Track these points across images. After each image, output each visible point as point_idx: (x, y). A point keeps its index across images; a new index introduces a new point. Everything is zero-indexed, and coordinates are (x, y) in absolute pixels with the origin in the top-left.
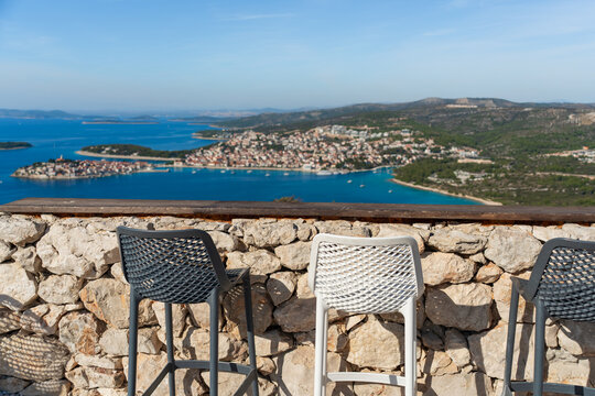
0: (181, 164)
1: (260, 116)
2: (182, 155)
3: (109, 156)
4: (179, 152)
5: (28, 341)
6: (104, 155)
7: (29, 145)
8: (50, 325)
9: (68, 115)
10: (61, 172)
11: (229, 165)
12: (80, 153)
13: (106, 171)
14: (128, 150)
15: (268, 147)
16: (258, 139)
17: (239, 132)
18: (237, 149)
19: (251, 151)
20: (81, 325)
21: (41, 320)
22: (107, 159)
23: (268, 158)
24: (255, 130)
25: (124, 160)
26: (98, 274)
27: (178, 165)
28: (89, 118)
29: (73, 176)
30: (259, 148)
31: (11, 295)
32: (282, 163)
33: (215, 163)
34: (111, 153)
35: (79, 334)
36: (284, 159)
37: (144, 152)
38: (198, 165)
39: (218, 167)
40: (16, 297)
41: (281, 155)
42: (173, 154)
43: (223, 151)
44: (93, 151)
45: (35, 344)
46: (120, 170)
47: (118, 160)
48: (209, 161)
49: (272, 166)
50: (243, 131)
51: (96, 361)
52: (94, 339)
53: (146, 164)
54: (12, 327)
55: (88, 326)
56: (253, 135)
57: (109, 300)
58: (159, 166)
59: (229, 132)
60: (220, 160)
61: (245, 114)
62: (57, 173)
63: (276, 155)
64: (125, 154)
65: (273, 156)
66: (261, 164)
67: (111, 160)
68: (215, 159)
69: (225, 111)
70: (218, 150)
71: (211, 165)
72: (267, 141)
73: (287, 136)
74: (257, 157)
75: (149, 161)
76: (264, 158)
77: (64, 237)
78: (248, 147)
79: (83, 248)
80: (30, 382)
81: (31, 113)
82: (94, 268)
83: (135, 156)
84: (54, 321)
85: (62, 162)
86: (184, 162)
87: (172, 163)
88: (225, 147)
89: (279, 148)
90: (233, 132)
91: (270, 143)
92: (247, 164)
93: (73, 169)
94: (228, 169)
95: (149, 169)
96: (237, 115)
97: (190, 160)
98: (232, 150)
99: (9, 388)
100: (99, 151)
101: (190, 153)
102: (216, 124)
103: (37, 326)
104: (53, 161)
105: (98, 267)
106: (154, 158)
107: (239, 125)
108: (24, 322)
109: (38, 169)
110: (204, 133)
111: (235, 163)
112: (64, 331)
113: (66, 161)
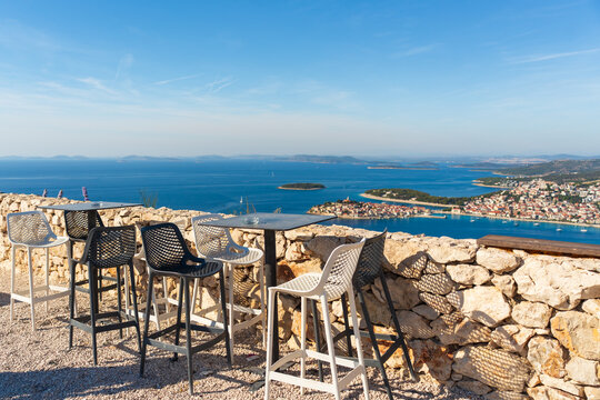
0: (458, 212)
1: (551, 163)
2: (460, 202)
3: (389, 199)
4: (458, 199)
5: (496, 353)
6: (385, 198)
7: (323, 187)
8: (520, 344)
9: (357, 161)
10: (347, 212)
11: (512, 216)
12: (364, 195)
13: (385, 213)
14: (406, 194)
15: (561, 199)
16: (548, 189)
17: (527, 180)
18: (522, 198)
19: (539, 202)
20: (549, 349)
21: (511, 338)
22: (387, 202)
23: (560, 210)
24: (544, 178)
25: (403, 205)
26: (571, 307)
27: (456, 212)
28: (375, 163)
29: (356, 217)
30: (549, 198)
31: (487, 313)
32: (578, 217)
33: (496, 212)
34: (391, 197)
35: (546, 357)
36: (581, 212)
37: (422, 197)
38: (478, 214)
39: (499, 216)
40: (491, 315)
41: (578, 208)
42: (451, 201)
43: (506, 200)
44: (374, 194)
45: (502, 357)
46: (398, 214)
47: (397, 204)
48: (489, 210)
49: (564, 220)
50: (531, 180)
51: (560, 383)
52: (560, 364)
53: (423, 209)
54: (482, 339)
55: (554, 351)
56: (543, 184)
57: (579, 332)
58: (436, 212)
59: (514, 180)
60: (502, 210)
61: (533, 161)
62: (343, 213)
63: (571, 207)
64: (404, 199)
65: (566, 209)
66: (551, 217)
67: (391, 203)
68: (496, 208)
69: (510, 157)
70: (501, 198)
71: (491, 215)
72: (560, 191)
73: (587, 186)
74: (546, 209)
75: (426, 207)
76: (555, 210)
77: (542, 270)
78: (535, 197)
79: (559, 281)
80: (493, 389)
81: (327, 158)
82: (568, 301)
83: (413, 201)
84: (524, 340)
85: (348, 203)
86: (462, 209)
87: (450, 210)
88: (508, 195)
89: (576, 200)
90: (518, 180)
91: (563, 193)
92: (534, 216)
93: (357, 210)
94: (510, 219)
95: (426, 214)
96: (524, 162)
97: (469, 208)
98: (517, 199)
99: (474, 389)
100: (381, 195)
101: (469, 200)
102: (499, 171)
103: (506, 343)
104: (341, 202)
105: (572, 300)
106: (432, 204)
107: (527, 172)
108: (495, 336)
109: (328, 208)
110: (485, 181)
111: (519, 213)
112: (532, 351)
113: (352, 202)
